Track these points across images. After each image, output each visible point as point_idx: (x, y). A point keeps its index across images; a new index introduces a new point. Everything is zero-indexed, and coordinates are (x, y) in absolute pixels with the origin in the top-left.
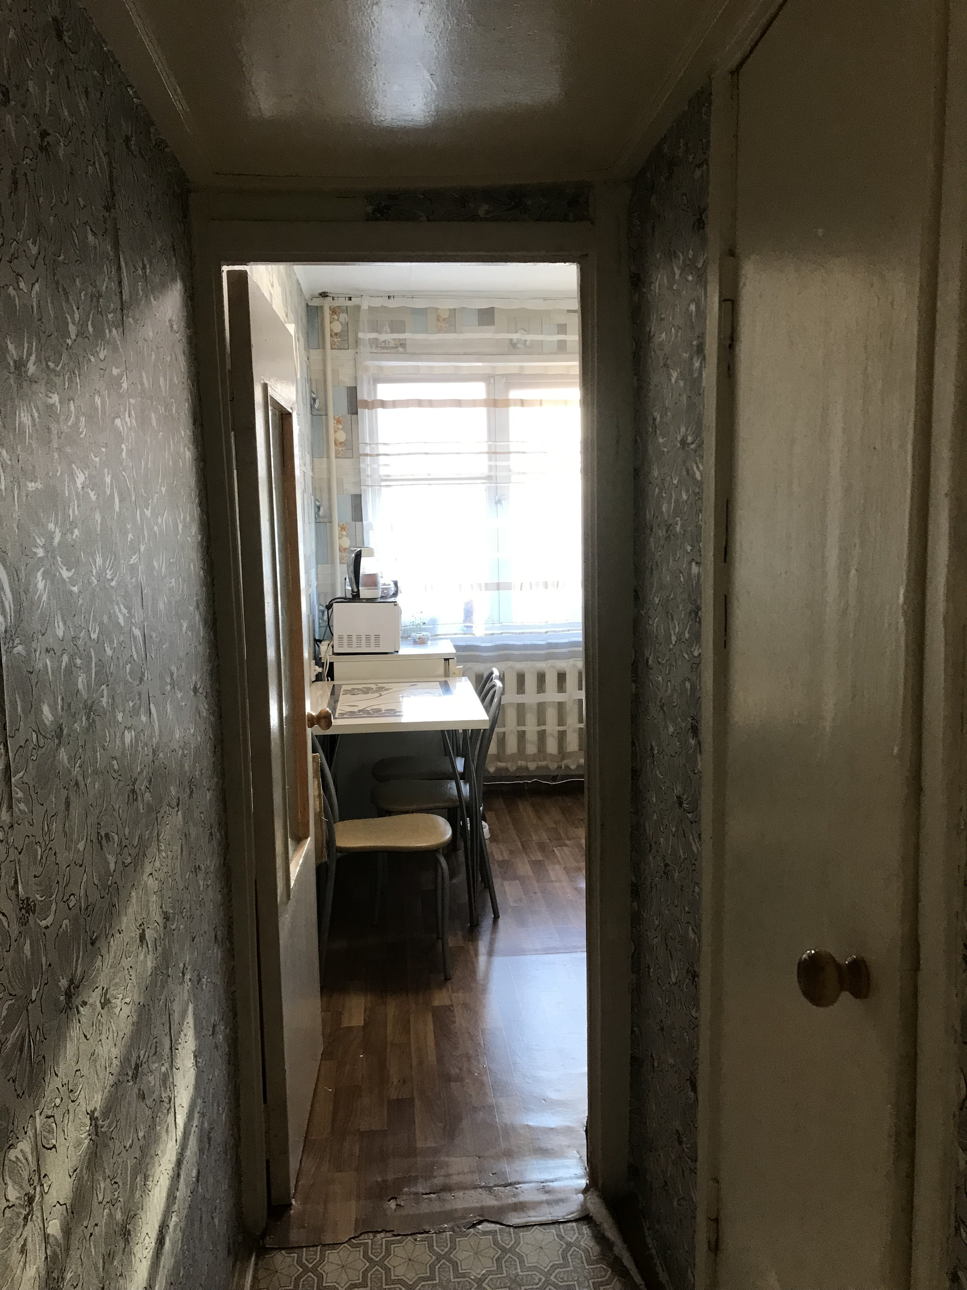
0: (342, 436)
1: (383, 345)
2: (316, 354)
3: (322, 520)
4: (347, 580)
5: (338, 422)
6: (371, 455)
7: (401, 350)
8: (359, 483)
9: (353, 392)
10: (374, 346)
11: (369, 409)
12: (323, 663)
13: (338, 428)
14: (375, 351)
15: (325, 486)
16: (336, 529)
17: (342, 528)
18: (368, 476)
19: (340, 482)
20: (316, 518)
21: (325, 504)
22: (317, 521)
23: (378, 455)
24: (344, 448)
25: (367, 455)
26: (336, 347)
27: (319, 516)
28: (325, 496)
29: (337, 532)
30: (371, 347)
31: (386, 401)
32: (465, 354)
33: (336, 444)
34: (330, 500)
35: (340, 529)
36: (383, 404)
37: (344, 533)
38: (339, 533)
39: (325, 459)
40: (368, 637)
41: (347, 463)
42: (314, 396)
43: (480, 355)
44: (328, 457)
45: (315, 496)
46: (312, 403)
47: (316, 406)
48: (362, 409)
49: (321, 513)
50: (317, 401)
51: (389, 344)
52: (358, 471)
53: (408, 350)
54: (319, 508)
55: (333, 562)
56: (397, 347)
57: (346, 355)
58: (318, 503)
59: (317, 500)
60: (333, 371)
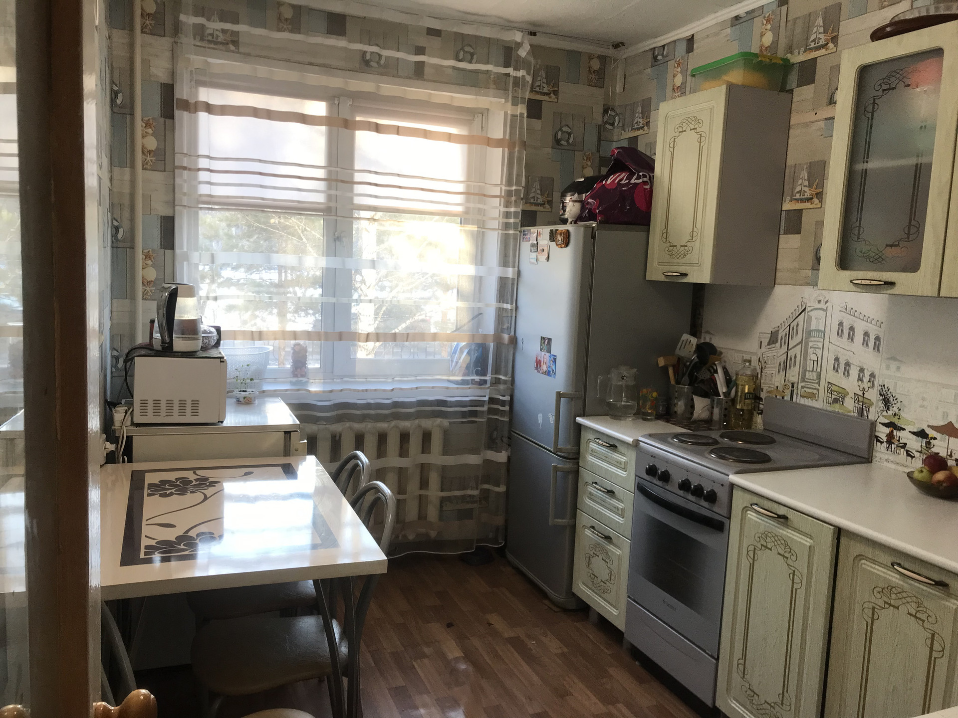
0: (152, 143)
1: (210, 38)
2: (120, 37)
3: (120, 245)
4: (156, 324)
5: (147, 125)
6: (190, 169)
7: (232, 48)
8: (173, 204)
9: (168, 90)
10: (198, 37)
11: (190, 112)
12: (118, 437)
13: (147, 133)
14: (199, 44)
15: (126, 201)
16: (140, 257)
17: (147, 256)
18: (185, 194)
19: (147, 199)
20: (112, 242)
21: (126, 224)
22: (114, 246)
23: (199, 170)
24: (154, 159)
25: (185, 168)
26: (148, 31)
27: (117, 239)
28: (126, 214)
29: (141, 261)
30: (195, 39)
31: (212, 105)
32: (311, 64)
33: (143, 152)
34: (132, 219)
35: (144, 257)
36: (209, 108)
37: (149, 262)
38: (143, 262)
39: (127, 170)
40: (182, 404)
41: (157, 177)
42: (116, 88)
43: (327, 68)
44: (133, 166)
45: (113, 214)
46: (113, 96)
47: (119, 101)
48: (179, 111)
49: (120, 236)
50: (120, 95)
51: (217, 39)
52: (172, 189)
53: (241, 49)
54: (117, 229)
55: (133, 298)
56: (228, 44)
57: (162, 44)
58: (116, 224)
59: (114, 218)
60: (143, 61)
